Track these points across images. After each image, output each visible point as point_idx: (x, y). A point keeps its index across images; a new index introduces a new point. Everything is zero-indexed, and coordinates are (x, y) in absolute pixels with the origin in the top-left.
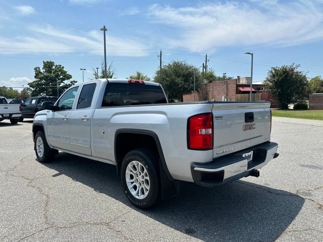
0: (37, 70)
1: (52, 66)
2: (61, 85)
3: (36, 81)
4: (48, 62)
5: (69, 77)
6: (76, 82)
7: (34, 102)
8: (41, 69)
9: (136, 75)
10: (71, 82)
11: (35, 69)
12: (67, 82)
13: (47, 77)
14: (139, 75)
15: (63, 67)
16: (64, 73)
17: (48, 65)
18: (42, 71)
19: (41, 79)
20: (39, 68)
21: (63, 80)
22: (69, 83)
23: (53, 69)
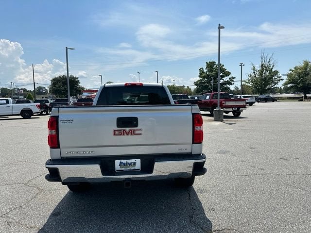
0: (201, 70)
1: (213, 66)
2: (220, 82)
3: (200, 80)
4: (210, 62)
5: (228, 74)
6: (235, 78)
7: (208, 97)
8: (204, 69)
9: (303, 65)
10: (230, 79)
11: (200, 70)
12: (226, 79)
13: (208, 75)
14: (306, 64)
15: (223, 65)
16: (223, 70)
17: (210, 65)
18: (205, 71)
19: (204, 78)
20: (203, 68)
21: (223, 77)
22: (228, 79)
23: (214, 68)
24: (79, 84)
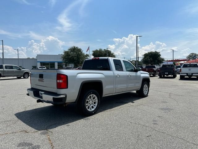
24: (160, 57)
